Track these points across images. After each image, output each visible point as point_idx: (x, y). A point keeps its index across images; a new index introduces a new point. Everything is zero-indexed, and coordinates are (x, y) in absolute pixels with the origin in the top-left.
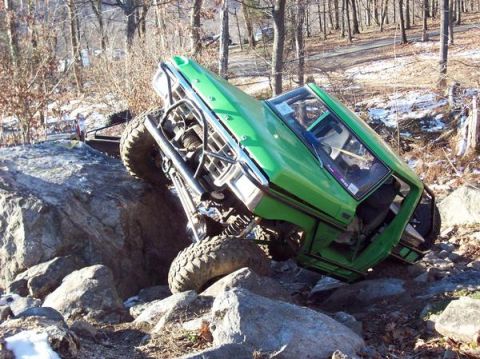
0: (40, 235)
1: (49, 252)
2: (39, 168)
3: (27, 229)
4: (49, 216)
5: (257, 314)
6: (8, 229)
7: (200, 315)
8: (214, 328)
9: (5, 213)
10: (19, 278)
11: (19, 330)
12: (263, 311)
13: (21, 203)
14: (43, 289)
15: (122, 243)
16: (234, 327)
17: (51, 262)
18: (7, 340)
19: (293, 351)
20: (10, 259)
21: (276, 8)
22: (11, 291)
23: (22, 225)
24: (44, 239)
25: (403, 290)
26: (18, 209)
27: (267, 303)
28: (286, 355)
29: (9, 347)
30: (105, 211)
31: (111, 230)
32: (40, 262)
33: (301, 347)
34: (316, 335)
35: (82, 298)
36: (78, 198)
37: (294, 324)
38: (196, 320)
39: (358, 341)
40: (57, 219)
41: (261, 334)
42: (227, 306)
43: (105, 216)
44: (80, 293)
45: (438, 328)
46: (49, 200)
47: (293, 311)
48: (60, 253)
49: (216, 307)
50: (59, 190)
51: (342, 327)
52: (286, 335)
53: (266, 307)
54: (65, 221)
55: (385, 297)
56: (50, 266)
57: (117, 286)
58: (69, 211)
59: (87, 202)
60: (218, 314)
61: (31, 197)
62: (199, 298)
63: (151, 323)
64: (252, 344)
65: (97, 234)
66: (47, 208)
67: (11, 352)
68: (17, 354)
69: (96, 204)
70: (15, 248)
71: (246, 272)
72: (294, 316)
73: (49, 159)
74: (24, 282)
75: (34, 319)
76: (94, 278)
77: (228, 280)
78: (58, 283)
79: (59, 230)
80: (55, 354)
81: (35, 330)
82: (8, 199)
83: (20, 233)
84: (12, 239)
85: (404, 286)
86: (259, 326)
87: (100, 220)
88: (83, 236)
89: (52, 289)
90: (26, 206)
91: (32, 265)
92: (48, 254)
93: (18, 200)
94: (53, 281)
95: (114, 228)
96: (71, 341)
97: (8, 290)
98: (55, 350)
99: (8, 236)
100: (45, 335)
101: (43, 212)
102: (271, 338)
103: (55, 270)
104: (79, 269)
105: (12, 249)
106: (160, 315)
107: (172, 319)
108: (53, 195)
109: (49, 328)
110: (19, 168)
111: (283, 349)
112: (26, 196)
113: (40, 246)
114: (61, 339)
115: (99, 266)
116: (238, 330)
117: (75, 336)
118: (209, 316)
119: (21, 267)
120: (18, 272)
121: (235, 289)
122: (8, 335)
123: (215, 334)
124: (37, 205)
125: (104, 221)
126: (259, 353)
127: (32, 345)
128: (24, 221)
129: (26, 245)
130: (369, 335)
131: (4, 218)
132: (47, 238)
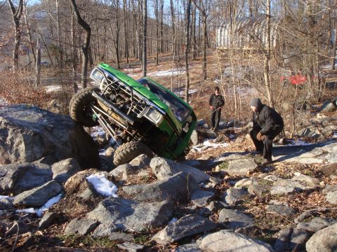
0: (32, 147)
1: (38, 155)
2: (20, 116)
3: (26, 144)
4: (37, 138)
6: (14, 145)
8: (157, 173)
9: (13, 138)
13: (22, 132)
15: (70, 150)
16: (168, 171)
17: (40, 160)
20: (17, 161)
21: (85, 46)
23: (23, 143)
26: (20, 135)
30: (61, 135)
31: (65, 144)
36: (46, 129)
40: (41, 138)
43: (61, 137)
46: (35, 130)
48: (45, 155)
50: (37, 125)
54: (45, 140)
58: (46, 135)
59: (51, 131)
60: (157, 167)
61: (26, 129)
65: (59, 146)
66: (36, 134)
67: (91, 183)
69: (56, 132)
70: (19, 155)
73: (22, 112)
75: (93, 170)
76: (70, 164)
79: (43, 145)
81: (97, 174)
82: (14, 130)
83: (22, 146)
84: (17, 150)
87: (58, 139)
88: (54, 147)
90: (24, 133)
93: (19, 130)
99: (15, 149)
100: (103, 175)
101: (34, 135)
105: (17, 155)
106: (121, 173)
107: (129, 174)
108: (36, 128)
110: (10, 116)
112: (23, 129)
113: (33, 153)
115: (71, 159)
116: (170, 172)
122: (86, 176)
123: (158, 175)
124: (30, 132)
125: (61, 140)
128: (24, 141)
129: (26, 153)
131: (12, 140)
132: (36, 149)
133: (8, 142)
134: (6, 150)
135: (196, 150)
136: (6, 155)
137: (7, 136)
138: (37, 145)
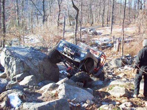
1: (21, 71)
3: (16, 66)
4: (22, 63)
5: (69, 90)
7: (55, 89)
8: (59, 93)
9: (11, 62)
10: (14, 77)
11: (11, 93)
12: (70, 89)
13: (15, 60)
14: (19, 80)
15: (38, 70)
16: (63, 93)
17: (22, 74)
18: (8, 95)
19: (77, 99)
20: (12, 73)
22: (12, 80)
24: (20, 68)
25: (102, 84)
26: (14, 61)
27: (71, 87)
28: (76, 101)
29: (8, 97)
30: (35, 62)
31: (36, 67)
32: (19, 74)
33: (79, 99)
34: (83, 95)
35: (28, 83)
36: (29, 59)
37: (78, 93)
38: (54, 90)
39: (93, 97)
40: (23, 64)
41: (70, 95)
42: (62, 88)
43: (35, 64)
44: (28, 82)
45: (111, 93)
46: (22, 59)
47: (77, 89)
48: (24, 72)
49: (59, 88)
50: (24, 57)
51: (89, 93)
52: (76, 96)
53: (71, 88)
54: (25, 64)
55: (98, 85)
56: (21, 75)
57: (37, 80)
58: (26, 62)
59: (31, 60)
60: (60, 90)
61: (18, 59)
62: (55, 85)
63: (44, 90)
64: (68, 97)
65: (32, 68)
66: (21, 61)
67: (9, 98)
68: (10, 99)
69: (32, 61)
71: (67, 79)
72: (78, 91)
74: (15, 78)
75: (15, 90)
76: (31, 78)
77: (62, 80)
78: (23, 79)
79: (24, 67)
80: (20, 99)
81: (15, 93)
82: (12, 59)
83: (15, 67)
84: (13, 68)
85: (103, 83)
86: (69, 93)
87: (33, 65)
88: (29, 68)
89: (21, 80)
90: (16, 61)
91: (17, 74)
92: (21, 72)
93: (15, 59)
94: (22, 78)
95: (36, 66)
96: (24, 96)
97: (11, 80)
98: (20, 98)
99: (12, 67)
100: (17, 94)
101: (20, 62)
102: (72, 96)
103: (22, 76)
104: (28, 76)
105: (13, 70)
106: (46, 89)
107: (49, 90)
108: (22, 58)
109: (19, 93)
110: (15, 51)
111: (75, 99)
112: (16, 58)
113: (19, 70)
114: (21, 95)
115: (33, 76)
116: (64, 94)
117: (25, 95)
118: (58, 90)
119: (15, 75)
120: (14, 76)
121: (64, 84)
122: (8, 94)
123: (59, 94)
125: (34, 65)
126: (69, 100)
127: (14, 97)
128: (16, 64)
129: (16, 70)
130: (95, 94)
131: (11, 63)
132: (21, 68)
133: (10, 64)
134: (8, 68)
135: (120, 70)
136: (8, 70)
137: (10, 61)
138: (21, 67)
